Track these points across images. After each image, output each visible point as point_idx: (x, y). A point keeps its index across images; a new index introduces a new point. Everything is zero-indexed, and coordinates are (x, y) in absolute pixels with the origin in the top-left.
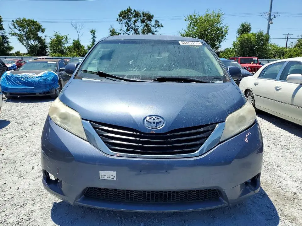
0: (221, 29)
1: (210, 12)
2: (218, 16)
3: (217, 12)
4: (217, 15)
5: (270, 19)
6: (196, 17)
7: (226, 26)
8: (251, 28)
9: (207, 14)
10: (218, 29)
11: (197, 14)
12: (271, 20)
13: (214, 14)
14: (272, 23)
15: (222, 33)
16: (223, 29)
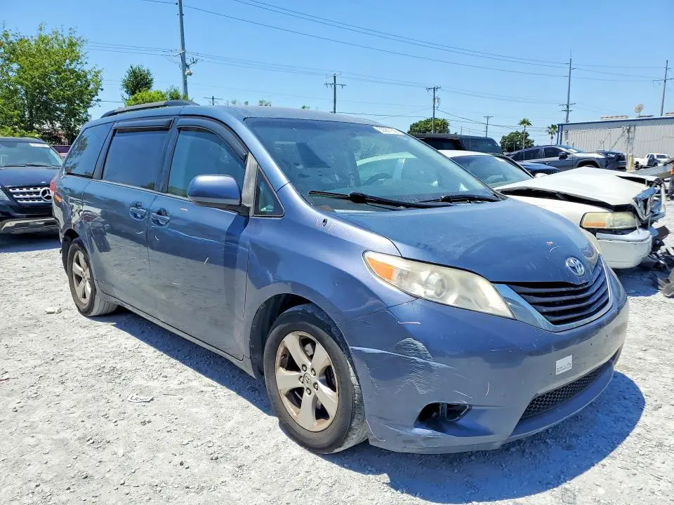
0: (85, 77)
1: (47, 32)
2: (72, 45)
3: (66, 35)
4: (67, 41)
5: (186, 66)
6: (11, 38)
7: (97, 70)
8: (152, 80)
9: (40, 37)
10: (78, 77)
11: (13, 32)
12: (188, 66)
13: (60, 38)
14: (190, 74)
15: (89, 85)
16: (89, 77)
